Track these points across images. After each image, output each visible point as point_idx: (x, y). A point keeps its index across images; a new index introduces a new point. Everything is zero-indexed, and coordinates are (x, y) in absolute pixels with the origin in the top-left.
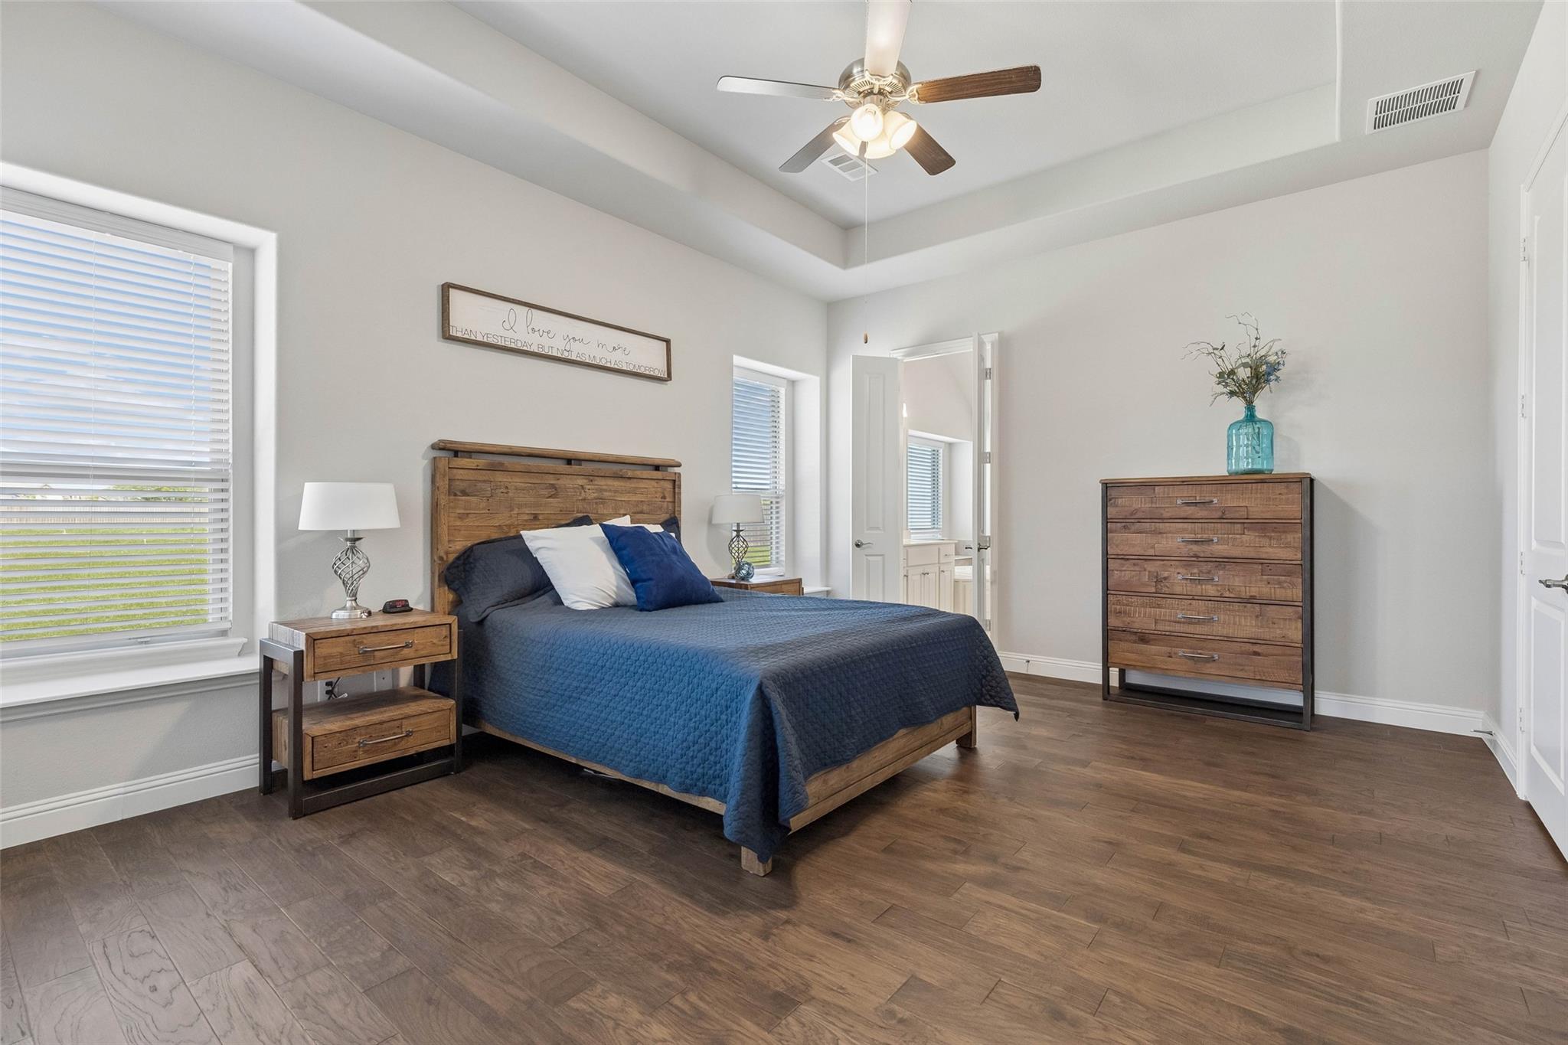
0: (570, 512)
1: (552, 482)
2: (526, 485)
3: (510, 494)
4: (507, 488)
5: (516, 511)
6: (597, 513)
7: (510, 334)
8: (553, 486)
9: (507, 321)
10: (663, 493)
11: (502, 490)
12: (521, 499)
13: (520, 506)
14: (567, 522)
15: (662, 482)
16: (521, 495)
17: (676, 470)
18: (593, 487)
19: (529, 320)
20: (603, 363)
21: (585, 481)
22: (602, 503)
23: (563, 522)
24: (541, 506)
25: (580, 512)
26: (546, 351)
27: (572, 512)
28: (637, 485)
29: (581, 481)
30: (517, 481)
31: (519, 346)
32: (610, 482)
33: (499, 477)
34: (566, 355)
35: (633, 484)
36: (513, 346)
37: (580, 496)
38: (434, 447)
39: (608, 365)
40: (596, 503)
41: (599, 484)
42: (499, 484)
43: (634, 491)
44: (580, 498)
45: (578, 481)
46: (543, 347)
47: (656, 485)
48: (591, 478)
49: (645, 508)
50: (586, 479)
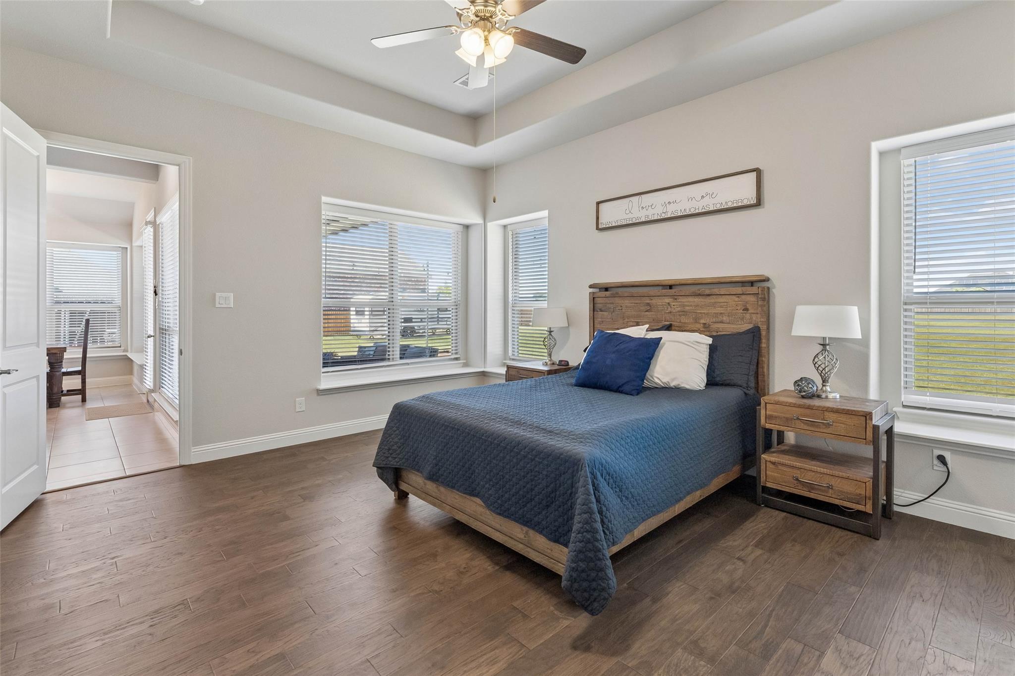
0: (659, 321)
1: (648, 302)
2: (632, 304)
3: (623, 310)
4: (621, 306)
5: (626, 320)
6: (680, 322)
7: (630, 216)
8: (648, 304)
9: (628, 209)
10: (745, 306)
11: (619, 308)
12: (629, 313)
13: (628, 317)
14: (658, 328)
15: (743, 297)
16: (629, 311)
17: (766, 284)
18: (677, 303)
19: (640, 204)
20: (693, 211)
21: (671, 300)
22: (684, 315)
23: (655, 328)
24: (641, 317)
25: (667, 321)
26: (651, 218)
27: (660, 321)
28: (716, 301)
29: (667, 300)
30: (627, 302)
31: (634, 221)
32: (691, 299)
33: (617, 300)
34: (664, 216)
35: (708, 300)
36: (631, 222)
37: (667, 310)
38: (591, 287)
39: (697, 211)
40: (680, 315)
41: (682, 301)
42: (617, 304)
43: (714, 305)
44: (667, 312)
45: (666, 300)
46: (648, 216)
47: (737, 299)
48: (676, 297)
49: (725, 318)
50: (671, 298)
